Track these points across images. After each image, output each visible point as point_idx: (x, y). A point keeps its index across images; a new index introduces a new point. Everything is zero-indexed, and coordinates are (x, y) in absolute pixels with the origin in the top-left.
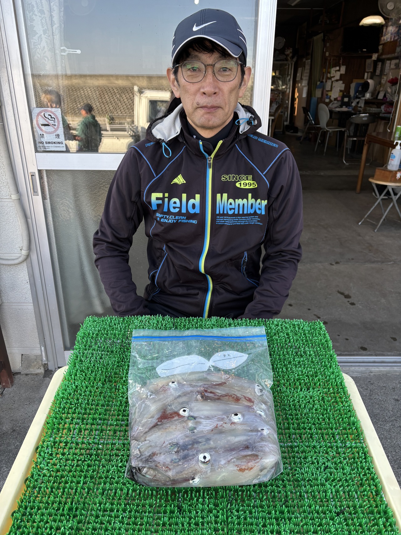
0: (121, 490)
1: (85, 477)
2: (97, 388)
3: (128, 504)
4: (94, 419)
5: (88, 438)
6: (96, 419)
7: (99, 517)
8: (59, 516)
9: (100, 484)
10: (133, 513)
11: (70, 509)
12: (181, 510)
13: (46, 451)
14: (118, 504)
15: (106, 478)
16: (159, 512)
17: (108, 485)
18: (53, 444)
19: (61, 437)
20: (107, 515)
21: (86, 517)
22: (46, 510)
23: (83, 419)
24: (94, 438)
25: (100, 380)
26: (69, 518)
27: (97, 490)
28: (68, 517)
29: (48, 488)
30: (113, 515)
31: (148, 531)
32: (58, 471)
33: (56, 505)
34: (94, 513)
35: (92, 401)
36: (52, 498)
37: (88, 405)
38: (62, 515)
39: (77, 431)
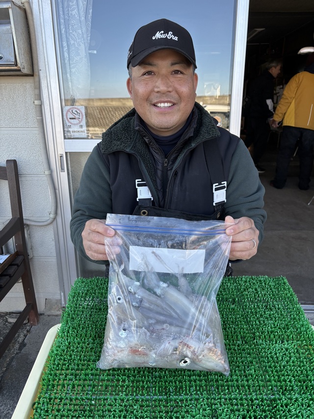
2: (88, 344)
4: (86, 375)
5: (81, 394)
6: (88, 375)
13: (43, 408)
18: (48, 401)
19: (56, 393)
23: (76, 375)
24: (87, 394)
25: (91, 336)
35: (84, 357)
37: (81, 361)
39: (71, 387)
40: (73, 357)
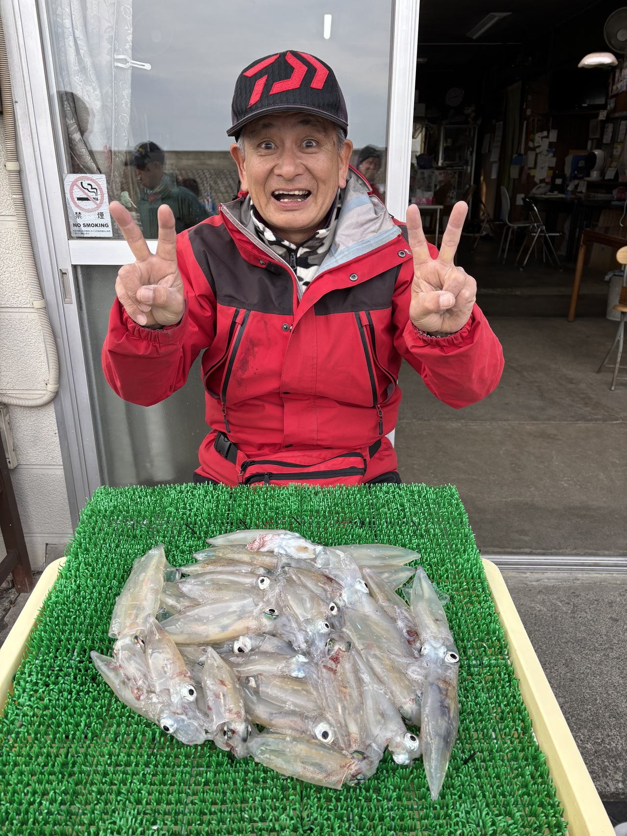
0: (144, 734)
1: (89, 716)
3: (153, 754)
7: (108, 775)
8: (47, 776)
9: (111, 726)
10: (159, 769)
11: (64, 765)
12: (233, 762)
13: (29, 679)
14: (138, 754)
15: (121, 717)
16: (199, 765)
17: (123, 728)
18: (39, 669)
20: (120, 771)
21: (89, 776)
22: (26, 766)
26: (63, 778)
27: (107, 735)
28: (60, 776)
29: (29, 734)
30: (130, 772)
31: (182, 793)
32: (46, 708)
33: (41, 760)
34: (100, 768)
36: (36, 749)
38: (51, 773)
39: (77, 649)
40: (83, 606)
